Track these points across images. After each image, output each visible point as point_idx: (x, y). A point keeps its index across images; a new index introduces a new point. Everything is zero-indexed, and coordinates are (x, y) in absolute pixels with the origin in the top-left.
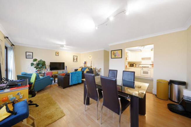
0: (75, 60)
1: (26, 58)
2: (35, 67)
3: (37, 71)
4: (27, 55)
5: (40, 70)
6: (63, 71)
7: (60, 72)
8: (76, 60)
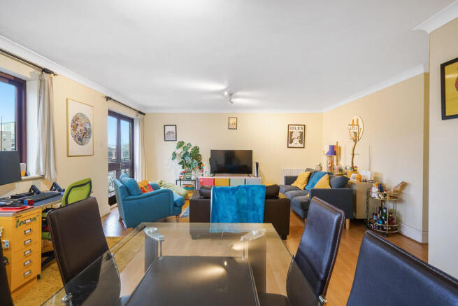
0: (296, 141)
1: (165, 140)
2: (180, 164)
3: (184, 173)
4: (166, 132)
5: (189, 172)
6: (247, 178)
7: (237, 180)
8: (301, 142)
